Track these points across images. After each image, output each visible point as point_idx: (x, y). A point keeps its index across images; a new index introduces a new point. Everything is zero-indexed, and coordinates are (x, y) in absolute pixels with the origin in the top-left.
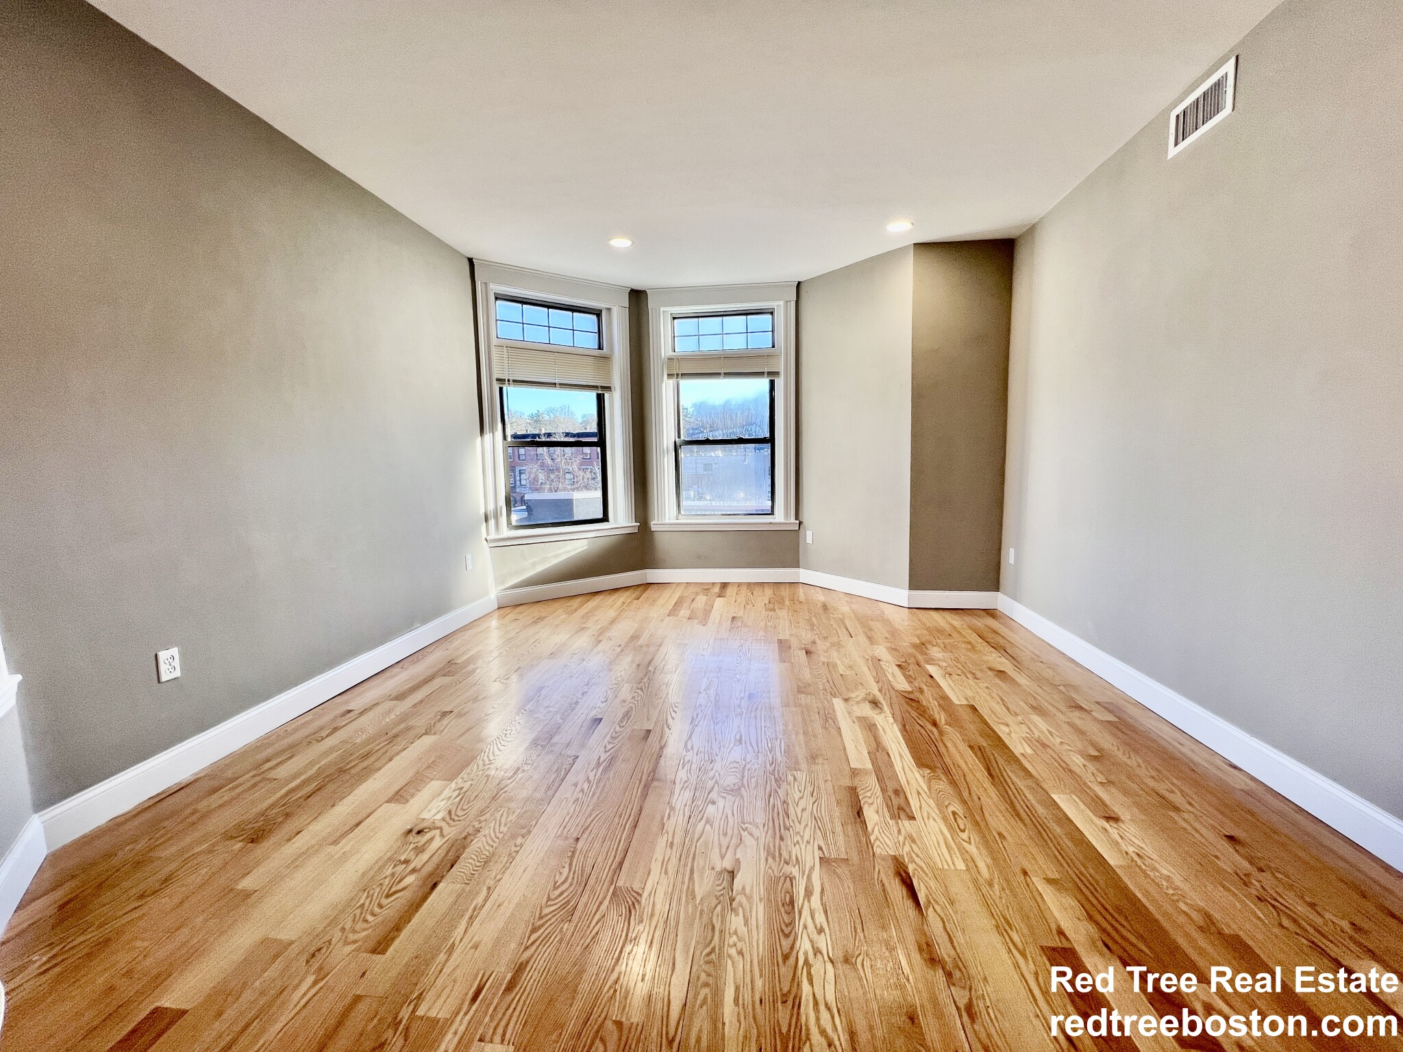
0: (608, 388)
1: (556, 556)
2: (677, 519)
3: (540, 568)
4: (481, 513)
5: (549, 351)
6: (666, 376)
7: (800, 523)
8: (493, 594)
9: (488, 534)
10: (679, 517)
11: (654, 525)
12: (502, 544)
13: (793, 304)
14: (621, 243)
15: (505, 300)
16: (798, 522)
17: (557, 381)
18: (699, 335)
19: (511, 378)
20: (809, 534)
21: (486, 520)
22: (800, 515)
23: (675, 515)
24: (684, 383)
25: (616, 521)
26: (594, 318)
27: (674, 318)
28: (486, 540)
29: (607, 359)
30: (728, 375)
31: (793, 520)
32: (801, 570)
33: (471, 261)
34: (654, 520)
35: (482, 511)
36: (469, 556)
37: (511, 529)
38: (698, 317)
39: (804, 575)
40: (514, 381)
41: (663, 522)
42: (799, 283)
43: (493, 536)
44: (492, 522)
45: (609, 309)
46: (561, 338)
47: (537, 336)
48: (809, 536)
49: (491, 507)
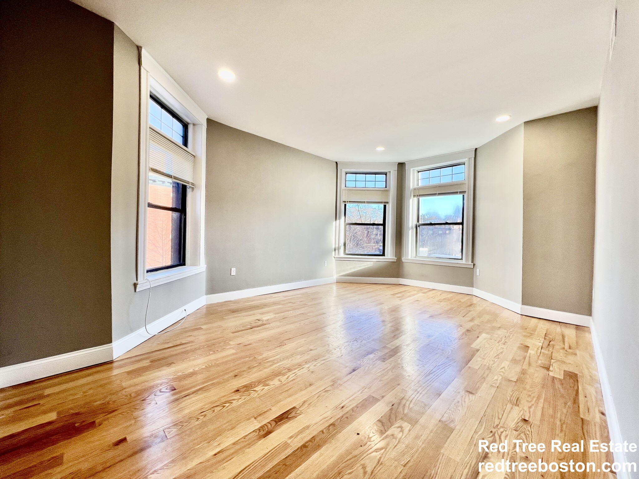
0: (387, 203)
1: (360, 267)
2: (416, 258)
3: (353, 270)
4: (333, 247)
5: (365, 190)
6: (412, 196)
7: (474, 265)
8: (335, 277)
9: (335, 255)
10: (417, 257)
11: (403, 259)
12: (340, 259)
13: (473, 159)
14: (380, 149)
15: (351, 174)
16: (473, 264)
17: (366, 201)
18: (429, 178)
19: (348, 201)
20: (478, 270)
21: (335, 250)
22: (474, 261)
23: (414, 256)
24: (421, 198)
25: (388, 256)
26: (385, 175)
27: (418, 172)
28: (334, 258)
29: (388, 191)
30: (440, 194)
31: (470, 263)
32: (474, 289)
33: (336, 163)
34: (403, 257)
35: (334, 247)
36: (326, 262)
37: (345, 255)
38: (429, 170)
39: (475, 291)
40: (349, 202)
41: (408, 258)
42: (476, 149)
43: (337, 256)
44: (337, 251)
45: (390, 172)
46: (370, 185)
47: (360, 185)
48: (478, 271)
49: (337, 246)
